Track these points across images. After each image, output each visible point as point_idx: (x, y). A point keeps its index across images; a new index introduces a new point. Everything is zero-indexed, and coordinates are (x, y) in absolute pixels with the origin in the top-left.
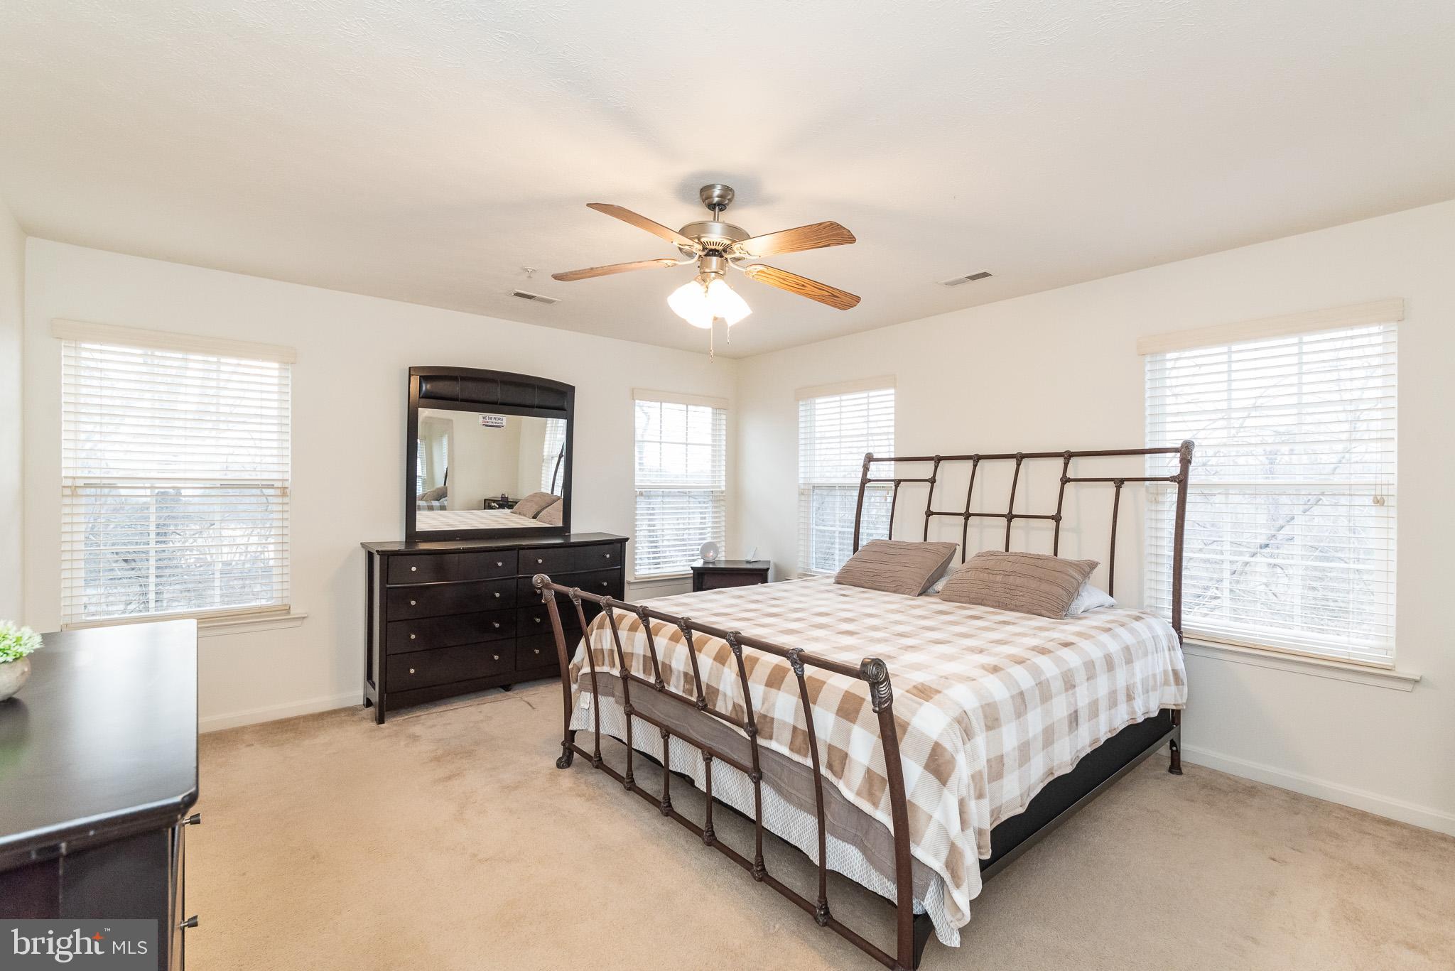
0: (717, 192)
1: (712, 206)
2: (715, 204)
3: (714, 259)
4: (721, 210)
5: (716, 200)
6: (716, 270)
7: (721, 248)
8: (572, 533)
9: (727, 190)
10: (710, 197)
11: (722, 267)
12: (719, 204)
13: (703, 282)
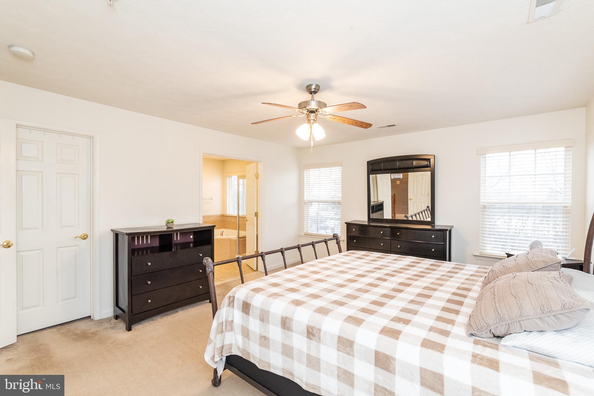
0: (313, 87)
1: (311, 93)
2: (312, 92)
3: (312, 114)
4: (314, 94)
5: (313, 90)
6: (313, 119)
7: (315, 110)
8: (435, 224)
9: (317, 85)
10: (311, 89)
11: (316, 117)
12: (314, 92)
13: (309, 123)
